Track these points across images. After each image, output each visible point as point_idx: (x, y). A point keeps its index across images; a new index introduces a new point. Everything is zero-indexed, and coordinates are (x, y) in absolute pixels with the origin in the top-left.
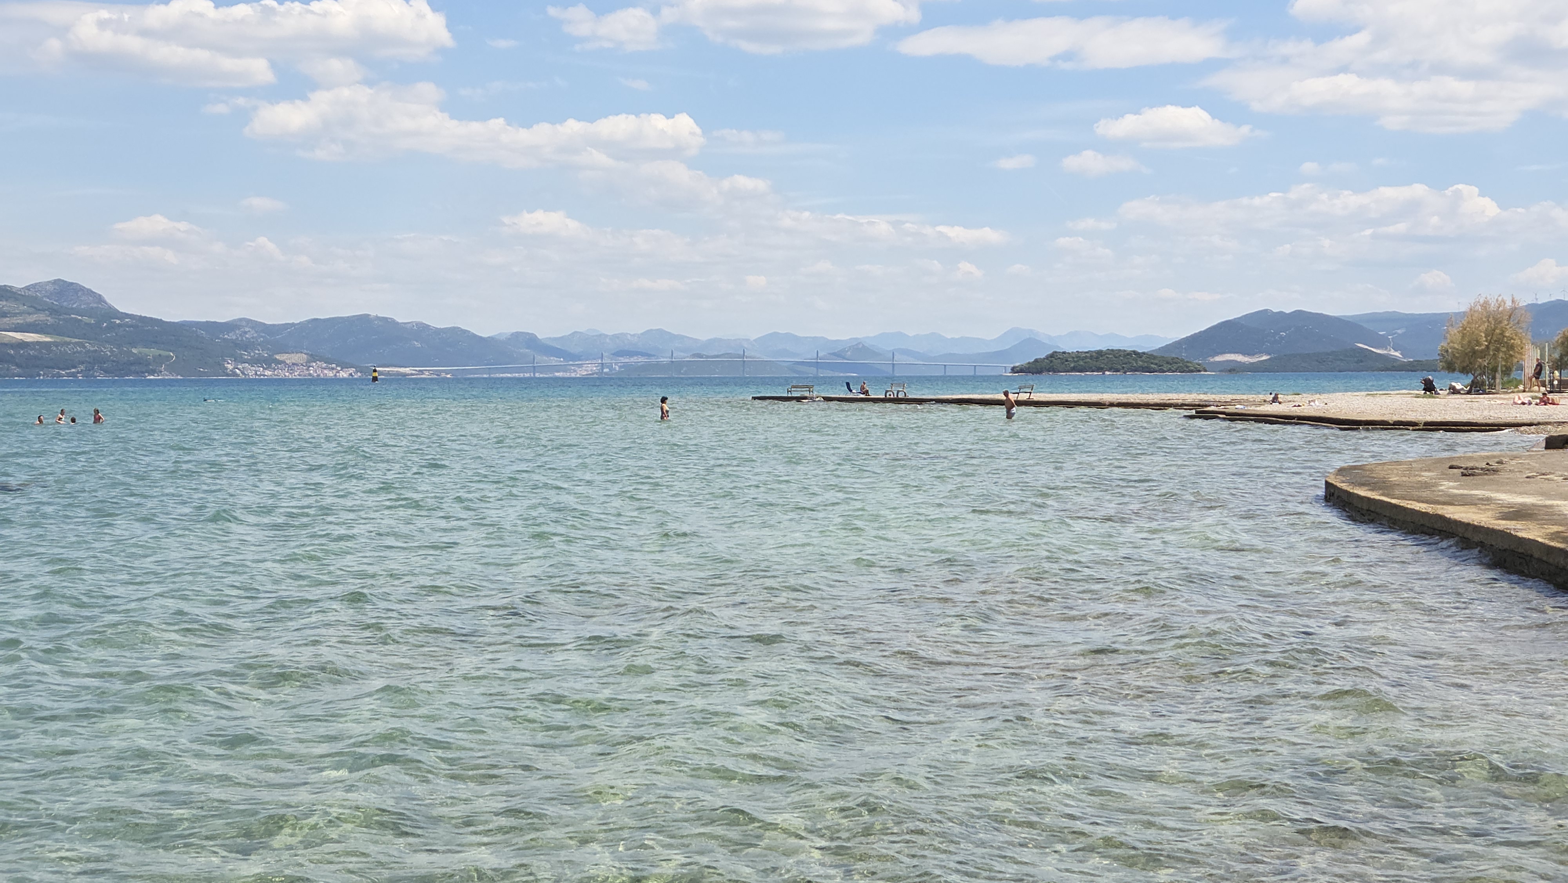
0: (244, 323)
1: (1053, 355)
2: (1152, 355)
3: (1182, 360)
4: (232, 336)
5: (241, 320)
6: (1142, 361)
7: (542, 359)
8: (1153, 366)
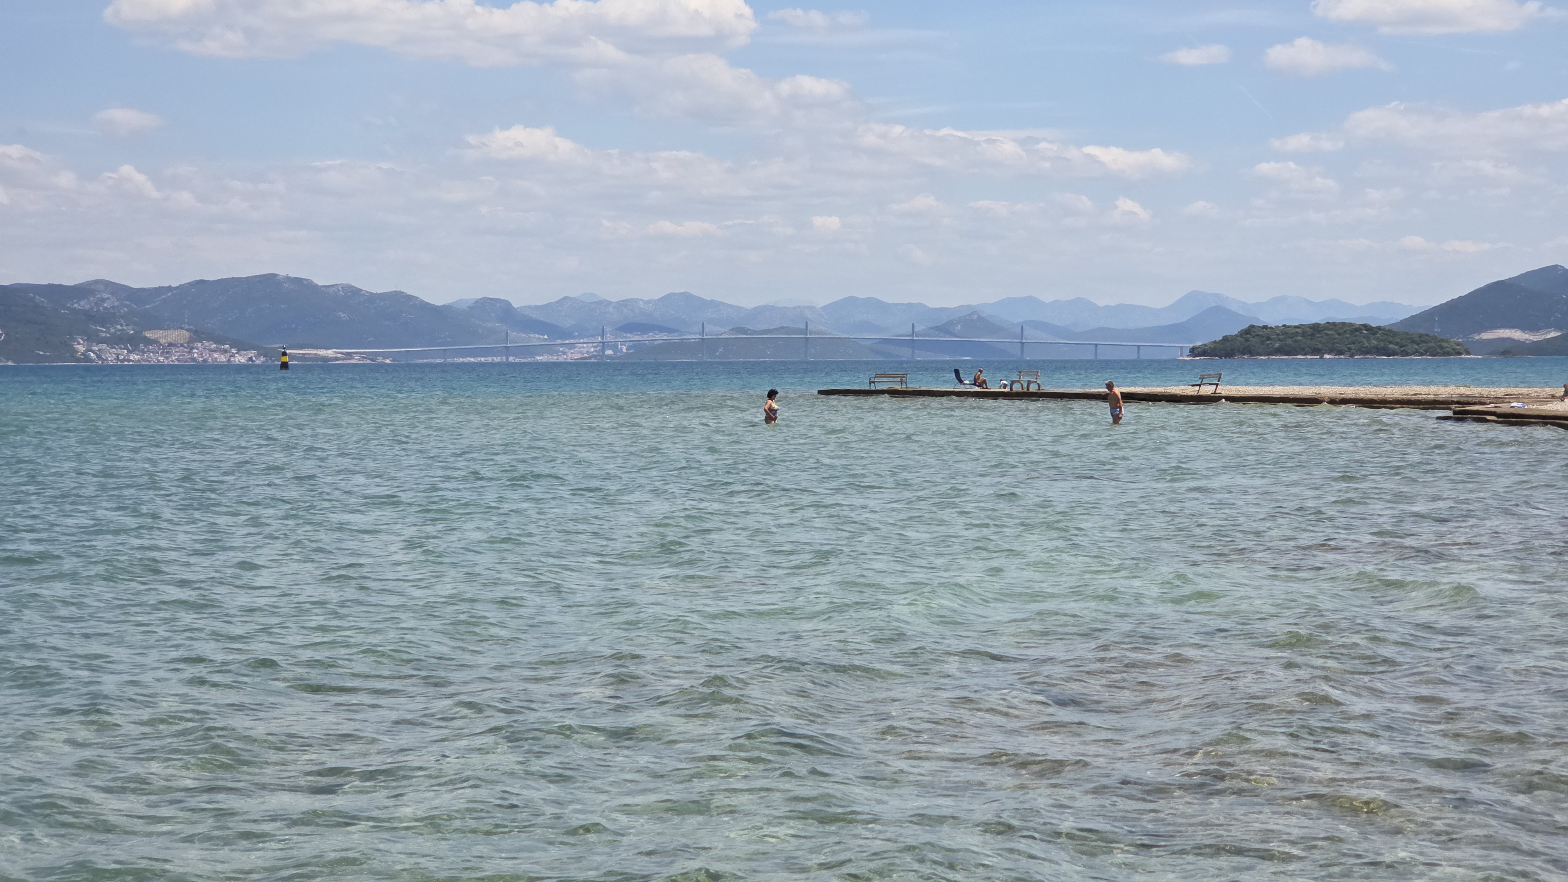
0: (101, 287)
1: (1249, 331)
2: (1390, 331)
3: (1435, 338)
4: (83, 305)
5: (97, 282)
6: (1377, 339)
7: (518, 338)
8: (1391, 346)
